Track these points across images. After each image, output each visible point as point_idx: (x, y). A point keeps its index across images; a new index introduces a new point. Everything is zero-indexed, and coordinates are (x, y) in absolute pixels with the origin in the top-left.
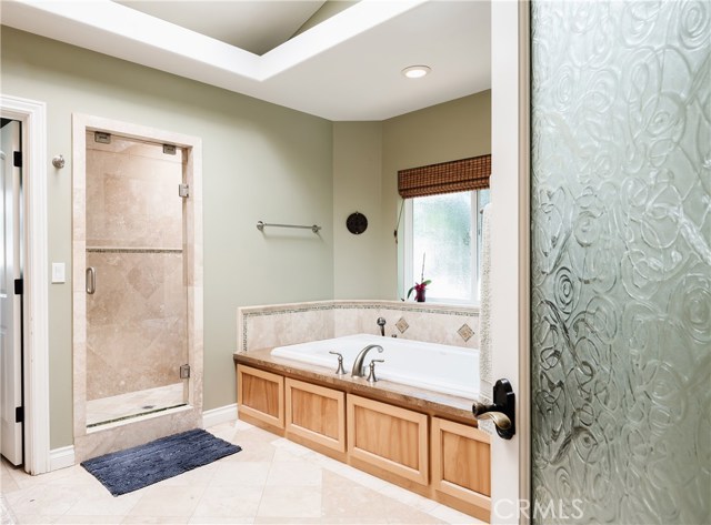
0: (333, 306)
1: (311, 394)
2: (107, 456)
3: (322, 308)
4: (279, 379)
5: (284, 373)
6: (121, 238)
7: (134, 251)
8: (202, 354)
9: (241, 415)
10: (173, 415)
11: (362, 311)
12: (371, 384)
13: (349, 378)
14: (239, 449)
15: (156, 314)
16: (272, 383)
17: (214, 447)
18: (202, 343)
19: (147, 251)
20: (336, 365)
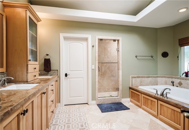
0: (158, 77)
1: (148, 99)
2: (102, 104)
3: (154, 77)
4: (140, 94)
5: (141, 93)
6: (106, 60)
7: (109, 63)
8: (121, 86)
9: (131, 101)
10: (115, 98)
11: (167, 79)
12: (166, 99)
13: (159, 96)
14: (129, 109)
15: (113, 76)
16: (138, 94)
17: (124, 107)
18: (121, 83)
19: (111, 63)
20: (155, 92)
